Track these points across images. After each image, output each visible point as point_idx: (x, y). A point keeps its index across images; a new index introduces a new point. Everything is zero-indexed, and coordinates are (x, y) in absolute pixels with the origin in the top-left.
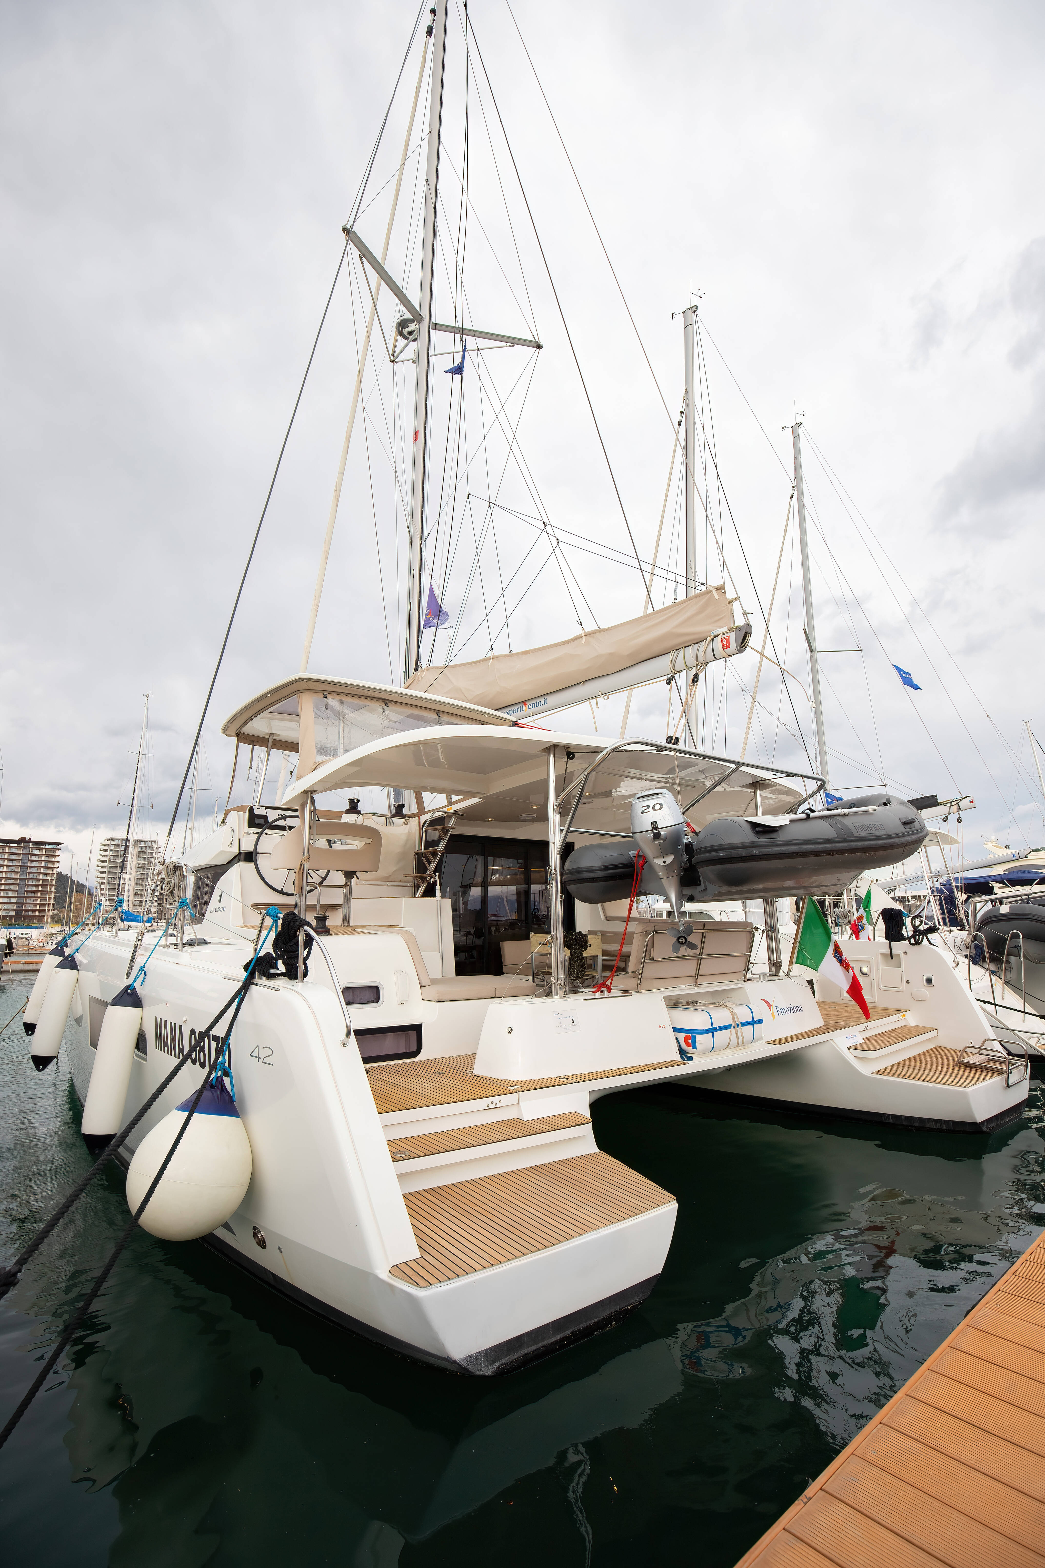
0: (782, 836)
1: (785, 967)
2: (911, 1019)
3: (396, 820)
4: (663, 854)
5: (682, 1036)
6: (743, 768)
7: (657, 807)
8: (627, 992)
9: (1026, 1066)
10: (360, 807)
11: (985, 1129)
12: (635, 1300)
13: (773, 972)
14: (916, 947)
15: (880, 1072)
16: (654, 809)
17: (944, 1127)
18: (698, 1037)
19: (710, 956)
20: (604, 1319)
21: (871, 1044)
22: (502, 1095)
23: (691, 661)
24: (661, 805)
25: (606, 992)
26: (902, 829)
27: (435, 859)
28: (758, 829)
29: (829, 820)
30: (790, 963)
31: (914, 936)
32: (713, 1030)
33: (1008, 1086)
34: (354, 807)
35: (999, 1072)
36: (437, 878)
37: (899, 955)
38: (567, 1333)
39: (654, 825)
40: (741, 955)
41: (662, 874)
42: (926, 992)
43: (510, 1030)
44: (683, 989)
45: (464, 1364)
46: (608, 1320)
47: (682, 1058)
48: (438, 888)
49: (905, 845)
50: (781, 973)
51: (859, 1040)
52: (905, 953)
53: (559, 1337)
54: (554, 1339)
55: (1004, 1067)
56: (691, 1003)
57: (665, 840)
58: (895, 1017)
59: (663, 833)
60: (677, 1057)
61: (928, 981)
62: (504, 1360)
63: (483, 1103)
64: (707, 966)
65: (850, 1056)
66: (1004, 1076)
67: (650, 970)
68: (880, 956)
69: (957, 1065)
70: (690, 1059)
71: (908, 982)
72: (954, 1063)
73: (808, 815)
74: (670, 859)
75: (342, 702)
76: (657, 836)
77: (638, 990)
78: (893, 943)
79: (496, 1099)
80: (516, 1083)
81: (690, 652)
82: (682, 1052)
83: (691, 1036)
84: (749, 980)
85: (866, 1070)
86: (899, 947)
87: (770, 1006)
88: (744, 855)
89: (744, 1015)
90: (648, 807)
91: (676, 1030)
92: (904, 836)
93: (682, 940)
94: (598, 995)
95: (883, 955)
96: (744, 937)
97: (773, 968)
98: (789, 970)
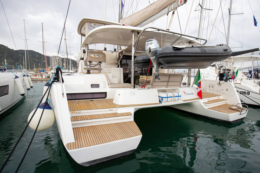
0: (183, 51)
1: (191, 85)
2: (221, 98)
3: (114, 52)
4: (152, 56)
5: (160, 98)
6: (182, 36)
7: (151, 44)
8: (149, 88)
9: (247, 110)
10: (106, 49)
11: (232, 123)
12: (129, 154)
13: (188, 86)
14: (226, 82)
15: (209, 108)
16: (150, 44)
17: (222, 121)
18: (164, 99)
19: (171, 82)
20: (119, 157)
21: (209, 102)
22: (113, 108)
23: (173, 8)
24: (152, 43)
25: (144, 88)
26: (223, 52)
27: (120, 60)
28: (174, 49)
29: (200, 48)
30: (193, 84)
31: (226, 79)
32: (167, 97)
33: (241, 114)
34: (105, 49)
35: (239, 111)
36: (120, 64)
37: (221, 84)
38: (109, 159)
39: (150, 48)
40: (180, 82)
41: (153, 61)
42: (226, 92)
43: (119, 95)
44: (163, 88)
45: (81, 164)
46: (121, 157)
47: (160, 103)
48: (120, 66)
49: (223, 56)
50: (190, 86)
51: (206, 101)
52: (223, 83)
53: (107, 160)
54: (105, 160)
55: (240, 110)
56: (164, 91)
57: (152, 52)
58: (217, 97)
59: (152, 50)
60: (159, 102)
61: (227, 90)
62: (92, 164)
63: (108, 109)
64: (170, 84)
65: (203, 105)
66: (240, 112)
67: (155, 84)
68: (217, 84)
69: (229, 109)
70: (161, 103)
71: (222, 90)
72: (228, 108)
73: (193, 46)
74: (154, 57)
75: (95, 25)
76: (150, 51)
77: (152, 88)
78: (221, 81)
79: (111, 109)
80: (118, 105)
81: (172, 5)
82: (160, 101)
83: (162, 98)
84: (181, 87)
85: (206, 108)
86: (222, 82)
87: (185, 93)
88: (169, 55)
89: (176, 94)
90: (149, 44)
91: (159, 97)
92: (223, 53)
93: (156, 77)
94: (142, 88)
95: (218, 83)
96: (181, 78)
97: (188, 85)
98: (193, 86)
